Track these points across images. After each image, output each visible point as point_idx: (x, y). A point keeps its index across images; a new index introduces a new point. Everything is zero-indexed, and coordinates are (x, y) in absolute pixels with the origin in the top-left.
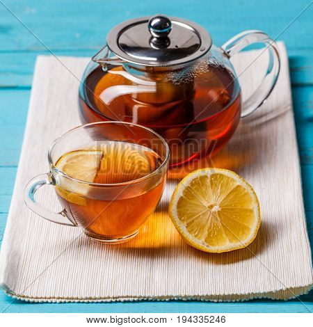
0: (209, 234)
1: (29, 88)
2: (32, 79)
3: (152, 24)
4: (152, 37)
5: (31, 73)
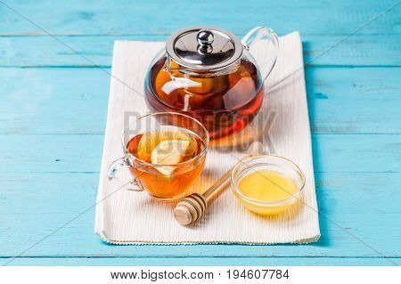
1: (110, 67)
2: (111, 60)
3: (200, 36)
4: (199, 45)
5: (111, 55)
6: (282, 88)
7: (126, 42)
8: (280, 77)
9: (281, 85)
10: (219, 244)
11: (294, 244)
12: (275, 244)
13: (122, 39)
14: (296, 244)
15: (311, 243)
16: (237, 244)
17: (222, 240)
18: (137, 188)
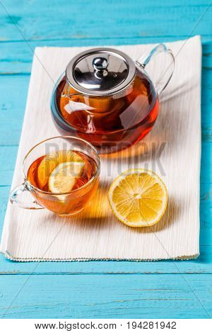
0: (130, 214)
3: (95, 62)
4: (95, 71)
6: (181, 94)
7: (45, 48)
8: (181, 82)
9: (180, 91)
10: (109, 260)
11: (176, 260)
12: (159, 261)
13: (42, 46)
14: (178, 260)
15: (191, 259)
16: (125, 260)
17: (111, 257)
18: (38, 207)
